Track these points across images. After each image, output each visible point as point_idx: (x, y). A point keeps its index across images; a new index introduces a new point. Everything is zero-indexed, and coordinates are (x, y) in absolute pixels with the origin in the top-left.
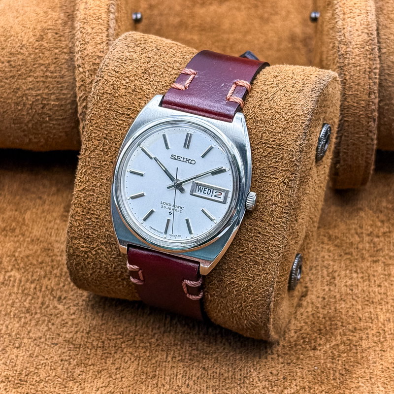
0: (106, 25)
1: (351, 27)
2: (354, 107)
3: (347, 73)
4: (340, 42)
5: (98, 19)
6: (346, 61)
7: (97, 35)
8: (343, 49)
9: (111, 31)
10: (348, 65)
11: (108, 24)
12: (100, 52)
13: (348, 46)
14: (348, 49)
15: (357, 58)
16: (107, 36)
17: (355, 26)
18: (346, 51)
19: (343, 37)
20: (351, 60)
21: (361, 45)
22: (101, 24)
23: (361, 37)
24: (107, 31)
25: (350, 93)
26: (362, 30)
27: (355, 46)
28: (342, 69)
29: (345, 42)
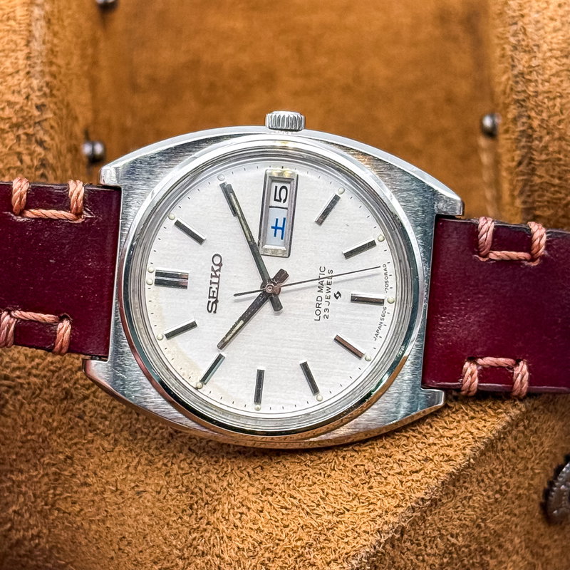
0: (25, 33)
1: (538, 12)
2: (554, 186)
3: (533, 114)
4: (515, 48)
5: (8, 19)
6: (531, 89)
7: (7, 56)
8: (523, 61)
9: (36, 46)
10: (536, 96)
11: (30, 31)
12: (13, 92)
13: (533, 54)
14: (534, 63)
15: (555, 80)
16: (28, 58)
17: (546, 8)
18: (530, 66)
19: (521, 36)
20: (540, 86)
21: (561, 51)
22: (15, 31)
23: (561, 33)
24: (27, 45)
25: (544, 157)
26: (562, 16)
27: (549, 54)
28: (522, 106)
29: (527, 46)
